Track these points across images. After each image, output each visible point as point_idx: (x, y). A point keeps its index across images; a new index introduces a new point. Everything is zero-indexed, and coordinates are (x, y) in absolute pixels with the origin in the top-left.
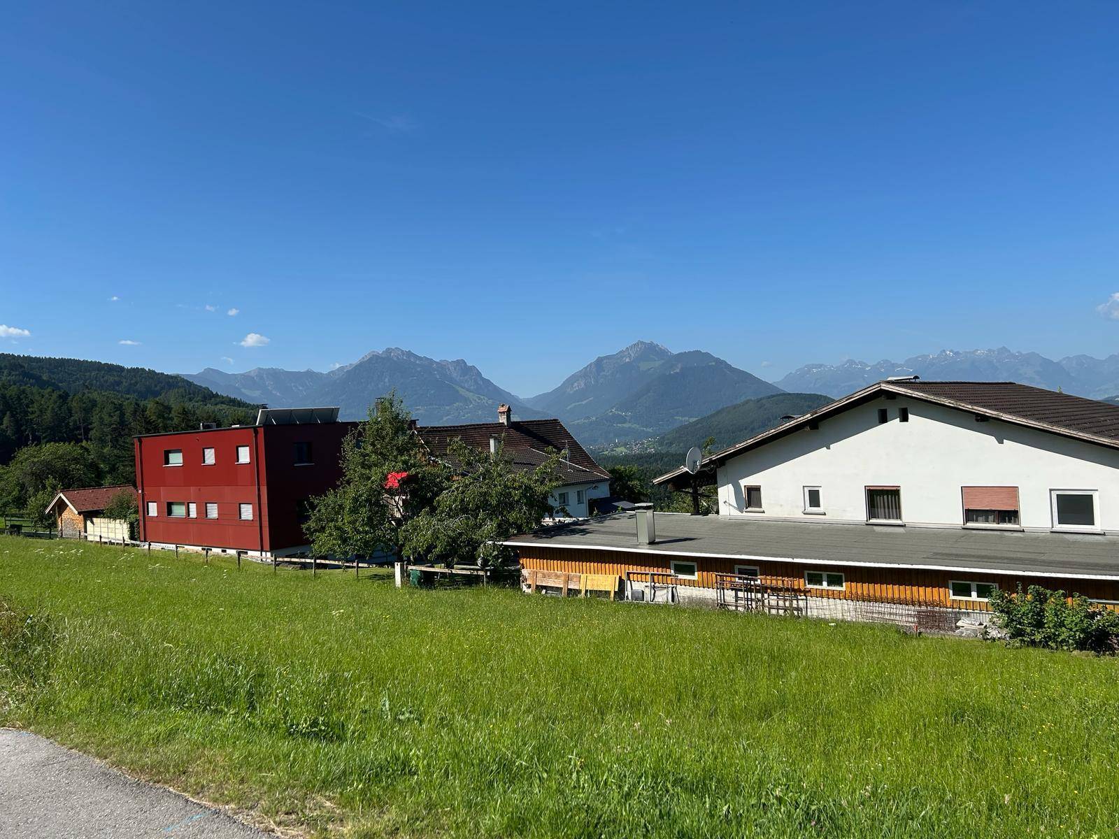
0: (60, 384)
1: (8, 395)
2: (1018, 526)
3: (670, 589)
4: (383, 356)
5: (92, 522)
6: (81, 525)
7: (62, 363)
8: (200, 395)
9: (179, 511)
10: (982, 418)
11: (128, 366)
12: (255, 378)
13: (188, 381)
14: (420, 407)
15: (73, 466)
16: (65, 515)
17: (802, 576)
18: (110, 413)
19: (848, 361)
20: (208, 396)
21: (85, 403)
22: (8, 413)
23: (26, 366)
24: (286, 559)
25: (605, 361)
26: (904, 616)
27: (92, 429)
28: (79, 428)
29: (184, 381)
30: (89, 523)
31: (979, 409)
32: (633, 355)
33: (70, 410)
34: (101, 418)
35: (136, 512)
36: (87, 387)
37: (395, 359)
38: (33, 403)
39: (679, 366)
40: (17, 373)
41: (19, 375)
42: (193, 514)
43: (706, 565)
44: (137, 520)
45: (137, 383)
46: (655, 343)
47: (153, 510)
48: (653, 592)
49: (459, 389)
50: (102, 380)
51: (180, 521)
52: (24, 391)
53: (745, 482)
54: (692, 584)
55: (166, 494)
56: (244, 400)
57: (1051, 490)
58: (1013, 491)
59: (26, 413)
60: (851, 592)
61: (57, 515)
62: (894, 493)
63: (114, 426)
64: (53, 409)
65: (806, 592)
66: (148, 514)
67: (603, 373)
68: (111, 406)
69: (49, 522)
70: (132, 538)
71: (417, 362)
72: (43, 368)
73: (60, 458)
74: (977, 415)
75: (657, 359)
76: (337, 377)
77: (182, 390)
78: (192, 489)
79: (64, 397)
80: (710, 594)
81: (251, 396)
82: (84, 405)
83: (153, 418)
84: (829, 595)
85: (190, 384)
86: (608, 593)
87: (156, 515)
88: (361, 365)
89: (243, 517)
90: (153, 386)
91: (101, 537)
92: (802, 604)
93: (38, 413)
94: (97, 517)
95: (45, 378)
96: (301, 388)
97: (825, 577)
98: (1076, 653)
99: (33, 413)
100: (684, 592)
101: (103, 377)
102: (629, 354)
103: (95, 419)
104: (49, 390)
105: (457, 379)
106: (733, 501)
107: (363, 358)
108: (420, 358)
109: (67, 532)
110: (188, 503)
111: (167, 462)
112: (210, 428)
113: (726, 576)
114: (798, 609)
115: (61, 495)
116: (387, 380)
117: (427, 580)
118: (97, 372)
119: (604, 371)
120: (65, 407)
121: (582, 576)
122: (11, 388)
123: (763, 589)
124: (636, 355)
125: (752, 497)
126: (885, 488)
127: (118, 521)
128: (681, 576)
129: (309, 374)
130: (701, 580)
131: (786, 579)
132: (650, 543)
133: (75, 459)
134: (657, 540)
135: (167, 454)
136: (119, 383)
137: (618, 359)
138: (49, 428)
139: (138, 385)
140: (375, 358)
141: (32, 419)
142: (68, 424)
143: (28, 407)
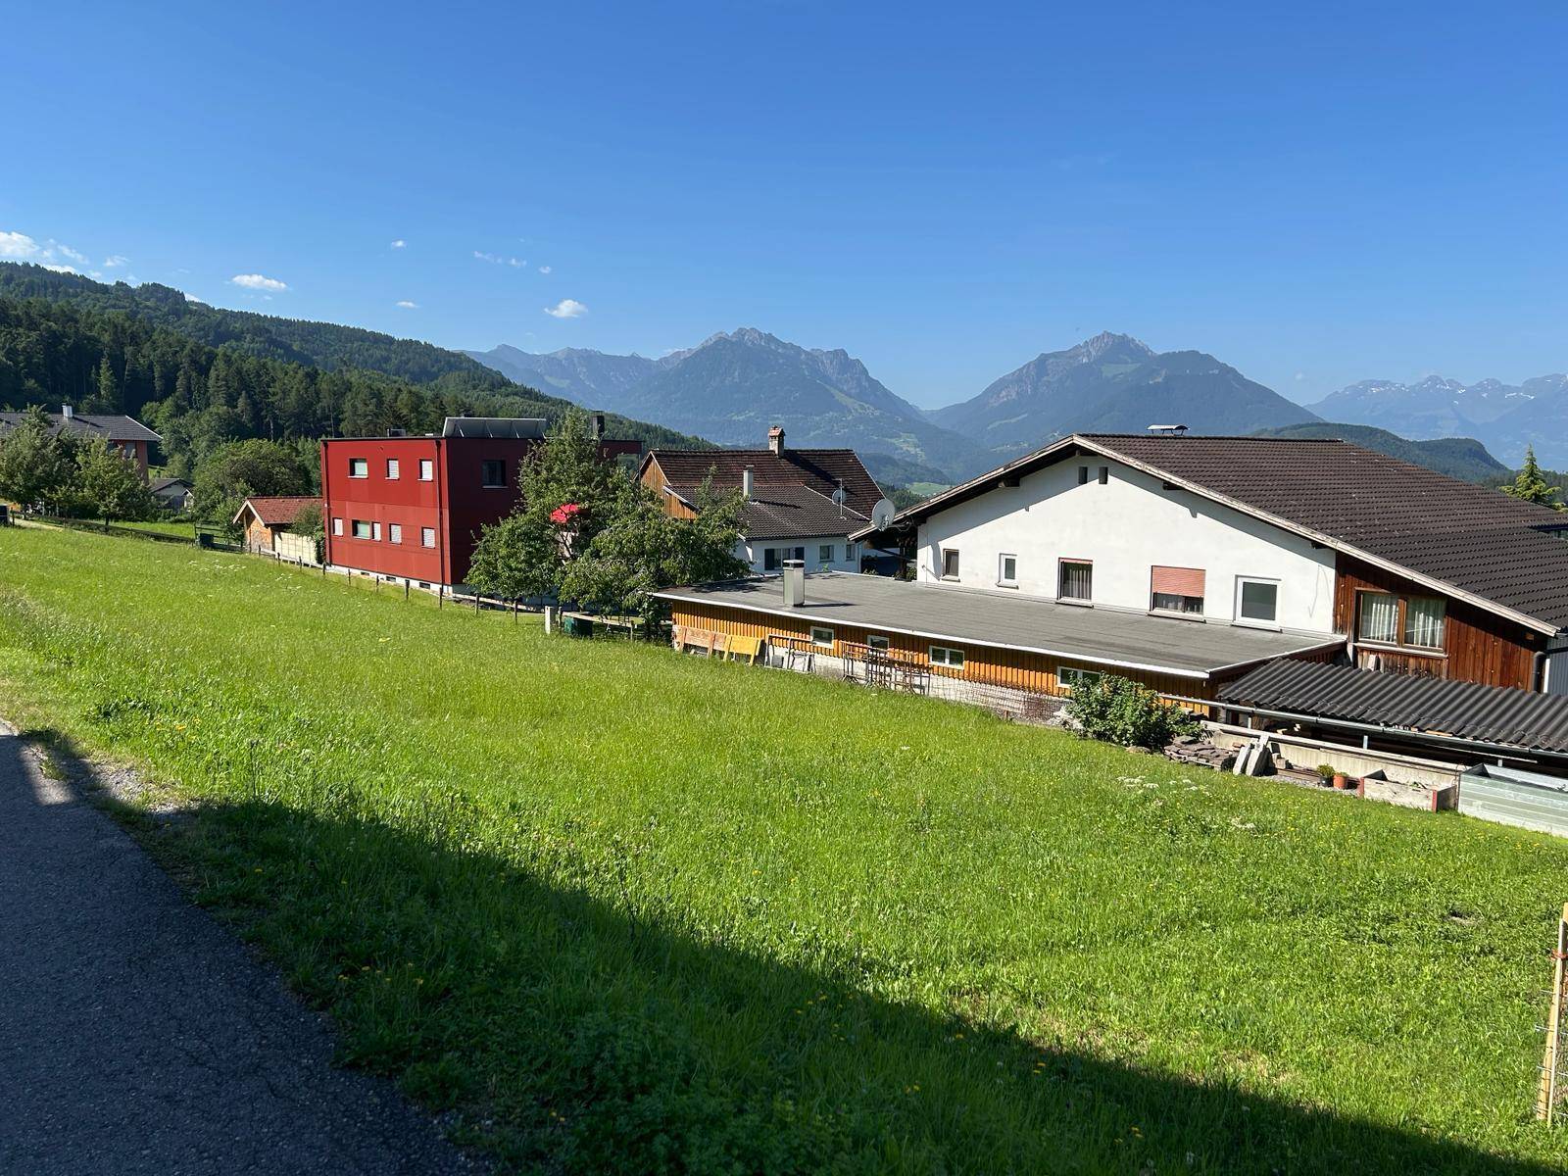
0: (315, 357)
1: (245, 370)
2: (1200, 616)
3: (808, 657)
4: (734, 340)
5: (280, 537)
6: (270, 540)
8: (487, 382)
9: (364, 531)
10: (1169, 487)
11: (399, 337)
12: (564, 362)
13: (474, 362)
14: (780, 416)
15: (277, 469)
16: (254, 526)
17: (925, 651)
18: (365, 400)
19: (1430, 379)
20: (499, 384)
21: (336, 385)
22: (244, 392)
24: (467, 597)
25: (1051, 361)
26: (1012, 701)
27: (343, 420)
28: (327, 418)
29: (469, 360)
30: (277, 537)
31: (1165, 474)
32: (1093, 353)
33: (318, 393)
34: (354, 406)
35: (323, 529)
36: (345, 363)
37: (750, 344)
38: (274, 381)
39: (1164, 372)
40: (262, 339)
42: (378, 537)
43: (842, 632)
44: (323, 538)
45: (409, 360)
46: (1130, 336)
47: (339, 527)
48: (791, 658)
49: (833, 390)
50: (365, 354)
51: (365, 544)
52: (264, 366)
53: (946, 544)
54: (827, 652)
55: (351, 510)
56: (544, 391)
57: (1237, 576)
58: (1199, 575)
59: (266, 394)
60: (969, 672)
61: (245, 525)
62: (1086, 568)
63: (370, 418)
64: (298, 390)
65: (928, 669)
66: (334, 532)
67: (1045, 378)
68: (366, 391)
69: (238, 531)
70: (320, 560)
71: (780, 351)
72: (294, 335)
73: (265, 457)
74: (1166, 482)
75: (1129, 360)
76: (671, 367)
77: (464, 374)
78: (377, 506)
79: (312, 377)
80: (838, 664)
81: (554, 386)
82: (336, 388)
83: (405, 412)
84: (951, 674)
85: (476, 365)
86: (749, 656)
87: (342, 534)
88: (704, 351)
89: (427, 544)
90: (429, 366)
91: (301, 557)
92: (925, 681)
93: (280, 395)
94: (284, 532)
95: (295, 348)
96: (622, 379)
97: (947, 655)
98: (1131, 749)
99: (274, 394)
100: (820, 661)
101: (367, 350)
102: (1088, 350)
103: (347, 407)
104: (294, 365)
105: (834, 378)
106: (931, 566)
107: (707, 341)
108: (784, 346)
109: (256, 547)
110: (373, 523)
111: (353, 472)
112: (398, 435)
113: (864, 648)
114: (921, 687)
115: (248, 502)
116: (737, 374)
117: (583, 630)
118: (360, 343)
119: (1048, 375)
120: (312, 388)
121: (729, 637)
122: (249, 360)
123: (891, 663)
124: (1100, 354)
125: (950, 562)
126: (1079, 562)
127: (305, 537)
128: (819, 644)
129: (634, 360)
130: (836, 649)
131: (906, 652)
132: (795, 606)
134: (806, 603)
135: (353, 462)
136: (387, 360)
137: (1070, 357)
138: (293, 415)
139: (410, 364)
140: (722, 342)
141: (273, 403)
142: (315, 411)
143: (269, 386)
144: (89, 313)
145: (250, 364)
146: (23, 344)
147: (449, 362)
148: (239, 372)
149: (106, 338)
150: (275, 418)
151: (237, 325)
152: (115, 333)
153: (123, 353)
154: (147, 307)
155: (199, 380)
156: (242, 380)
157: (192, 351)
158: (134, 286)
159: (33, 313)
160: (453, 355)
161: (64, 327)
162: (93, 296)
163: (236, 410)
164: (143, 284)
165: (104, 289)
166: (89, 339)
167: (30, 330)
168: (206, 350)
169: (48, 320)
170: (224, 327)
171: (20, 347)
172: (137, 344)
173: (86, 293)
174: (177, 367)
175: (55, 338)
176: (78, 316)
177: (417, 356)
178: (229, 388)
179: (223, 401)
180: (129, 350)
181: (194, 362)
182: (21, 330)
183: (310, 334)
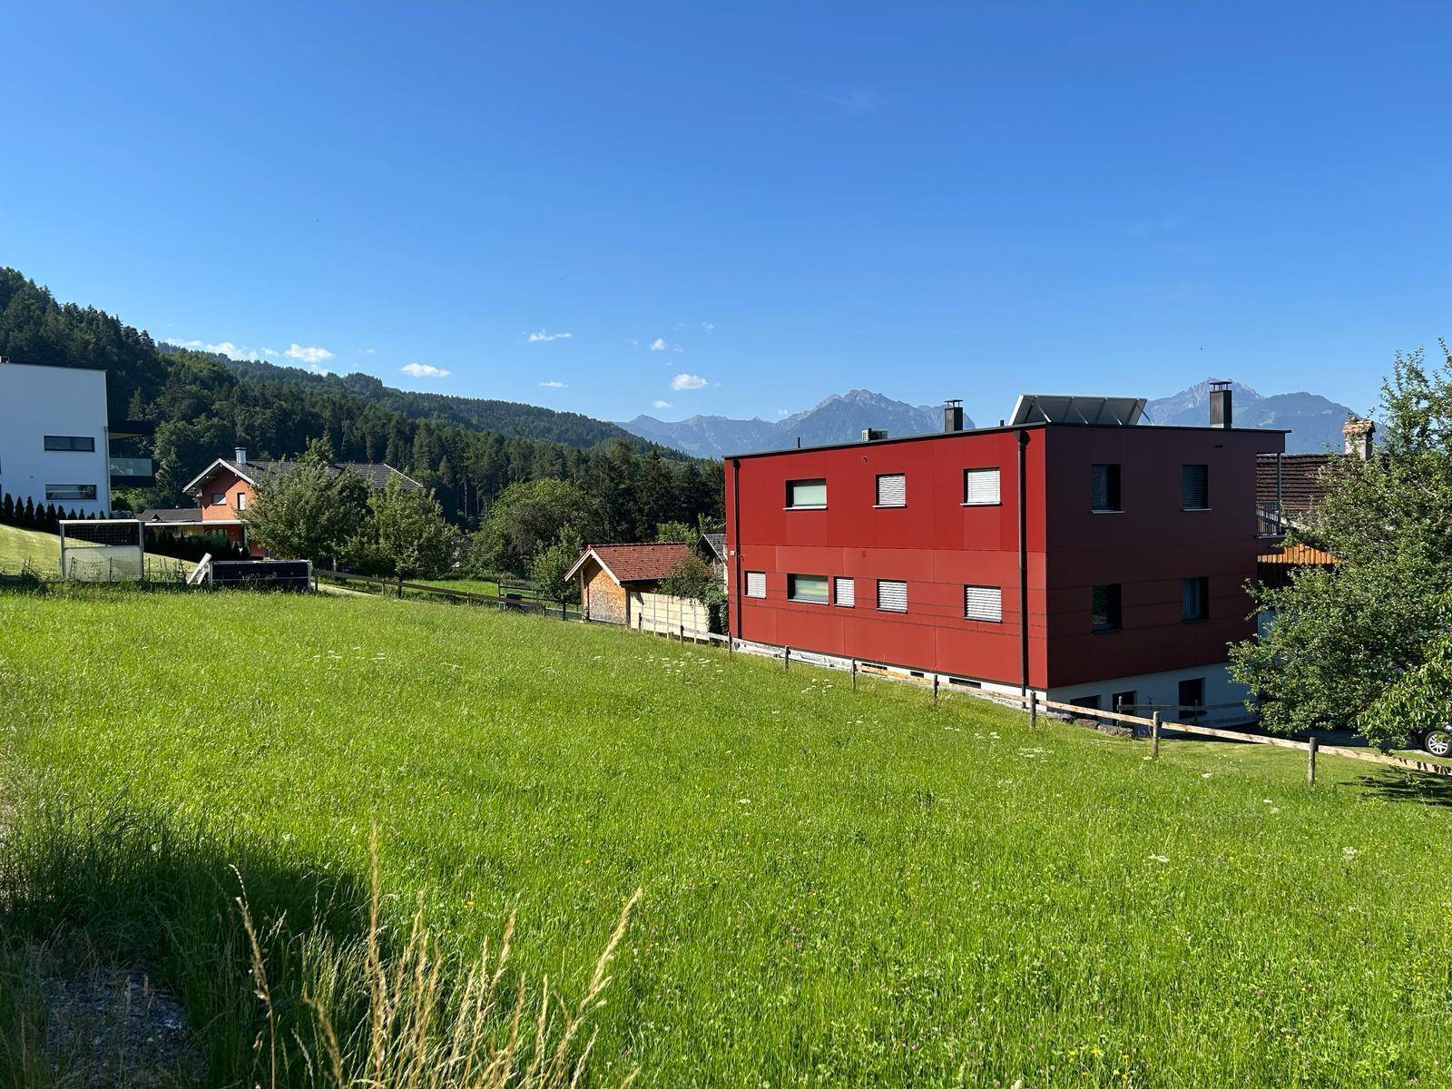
1: (443, 437)
4: (847, 401)
5: (640, 600)
6: (622, 604)
7: (492, 406)
9: (813, 592)
11: (558, 410)
12: (694, 428)
16: (595, 584)
22: (445, 457)
23: (455, 407)
29: (617, 429)
30: (634, 600)
32: (1199, 399)
37: (861, 404)
38: (468, 447)
39: (1273, 414)
40: (446, 415)
41: (448, 418)
42: (846, 599)
44: (724, 603)
45: (567, 430)
47: (757, 586)
50: (531, 425)
51: (812, 609)
55: (785, 559)
59: (461, 458)
61: (582, 584)
64: (490, 454)
66: (746, 593)
70: (717, 631)
71: (890, 409)
72: (471, 411)
76: (789, 428)
78: (846, 552)
85: (624, 433)
87: (764, 596)
88: (819, 412)
89: (975, 612)
90: (585, 434)
91: (682, 628)
93: (474, 459)
94: (648, 592)
96: (746, 441)
99: (468, 459)
101: (533, 423)
102: (1193, 396)
107: (821, 404)
108: (893, 404)
109: (598, 611)
110: (836, 578)
111: (790, 502)
115: (591, 551)
116: (849, 432)
120: (502, 453)
124: (1205, 399)
127: (689, 600)
133: (575, 503)
136: (549, 430)
137: (1176, 404)
138: (487, 477)
139: (570, 433)
140: (836, 404)
141: (467, 467)
142: (506, 472)
143: (464, 452)
144: (312, 394)
145: (447, 433)
146: (259, 421)
147: (601, 432)
148: (440, 439)
149: (327, 414)
150: (469, 480)
151: (425, 404)
152: (334, 410)
153: (340, 427)
154: (353, 392)
155: (405, 447)
156: (442, 446)
157: (398, 423)
158: (341, 377)
159: (268, 393)
160: (604, 424)
161: (292, 405)
162: (310, 385)
163: (438, 473)
164: (349, 375)
165: (319, 378)
166: (311, 414)
167: (265, 409)
168: (409, 421)
169: (280, 400)
170: (416, 406)
171: (256, 424)
172: (352, 419)
173: (305, 381)
174: (385, 438)
175: (286, 415)
176: (304, 396)
177: (575, 427)
178: (432, 453)
179: (426, 465)
180: (346, 423)
181: (399, 432)
182: (258, 409)
183: (485, 410)
